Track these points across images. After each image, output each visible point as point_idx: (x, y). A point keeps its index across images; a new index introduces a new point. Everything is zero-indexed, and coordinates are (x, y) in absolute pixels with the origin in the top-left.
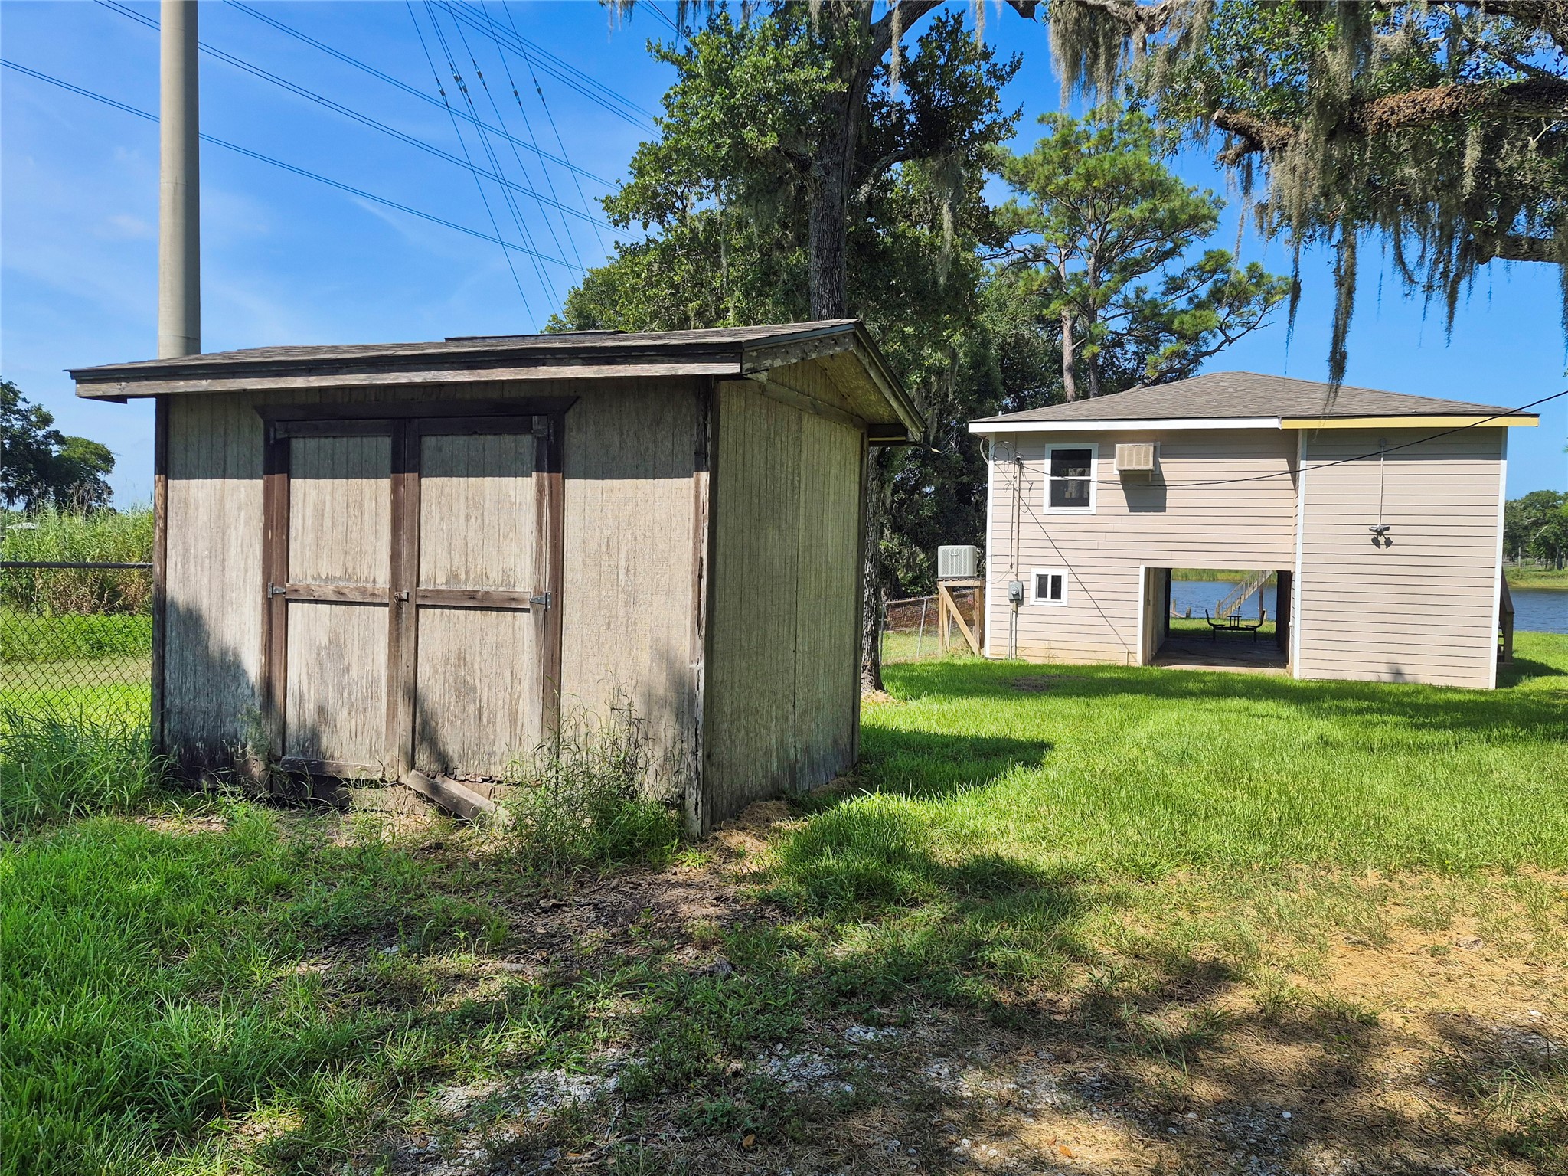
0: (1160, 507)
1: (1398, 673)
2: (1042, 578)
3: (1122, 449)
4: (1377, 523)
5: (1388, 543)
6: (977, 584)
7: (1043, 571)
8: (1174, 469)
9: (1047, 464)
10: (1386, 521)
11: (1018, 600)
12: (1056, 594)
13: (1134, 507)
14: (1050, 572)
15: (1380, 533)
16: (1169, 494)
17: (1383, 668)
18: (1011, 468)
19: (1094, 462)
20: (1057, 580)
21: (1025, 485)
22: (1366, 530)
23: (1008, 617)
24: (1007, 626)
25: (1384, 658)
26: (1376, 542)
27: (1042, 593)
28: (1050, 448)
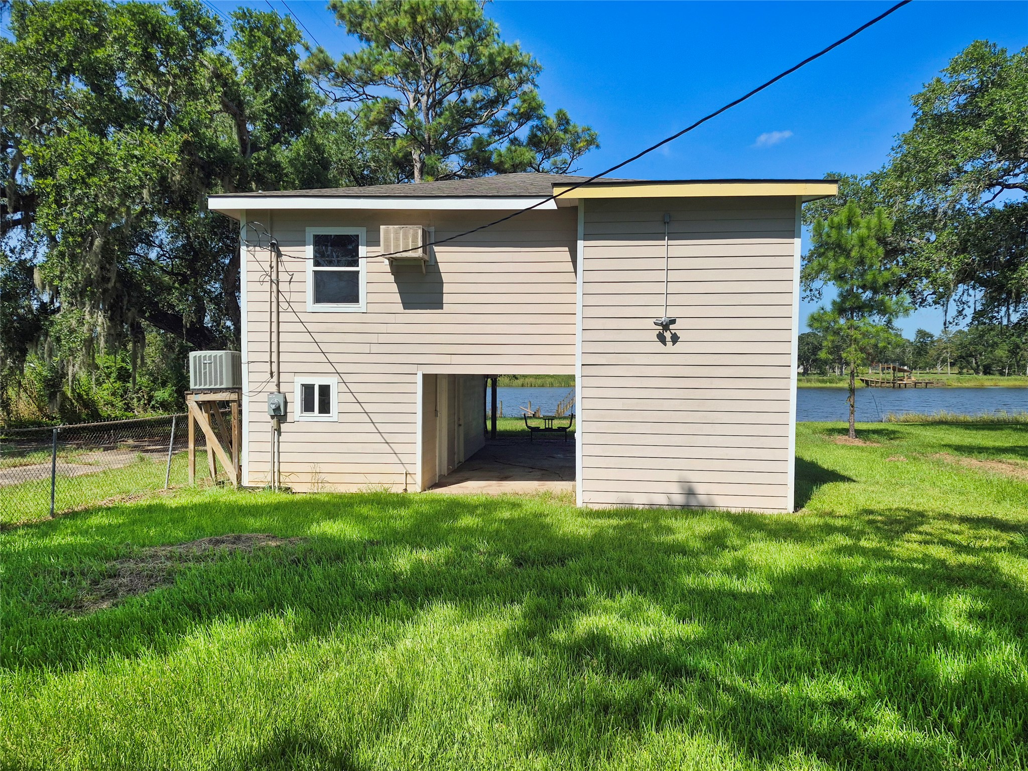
0: (436, 302)
1: (690, 493)
2: (308, 390)
3: (387, 232)
4: (662, 314)
5: (675, 339)
6: (234, 397)
7: (308, 380)
8: (446, 256)
9: (309, 251)
10: (672, 313)
11: (280, 415)
12: (325, 408)
13: (409, 303)
14: (317, 381)
15: (666, 327)
16: (446, 288)
17: (675, 488)
18: (264, 255)
19: (363, 250)
20: (325, 390)
21: (284, 277)
22: (650, 324)
23: (268, 437)
24: (268, 447)
25: (675, 476)
26: (662, 339)
27: (308, 406)
28: (312, 232)
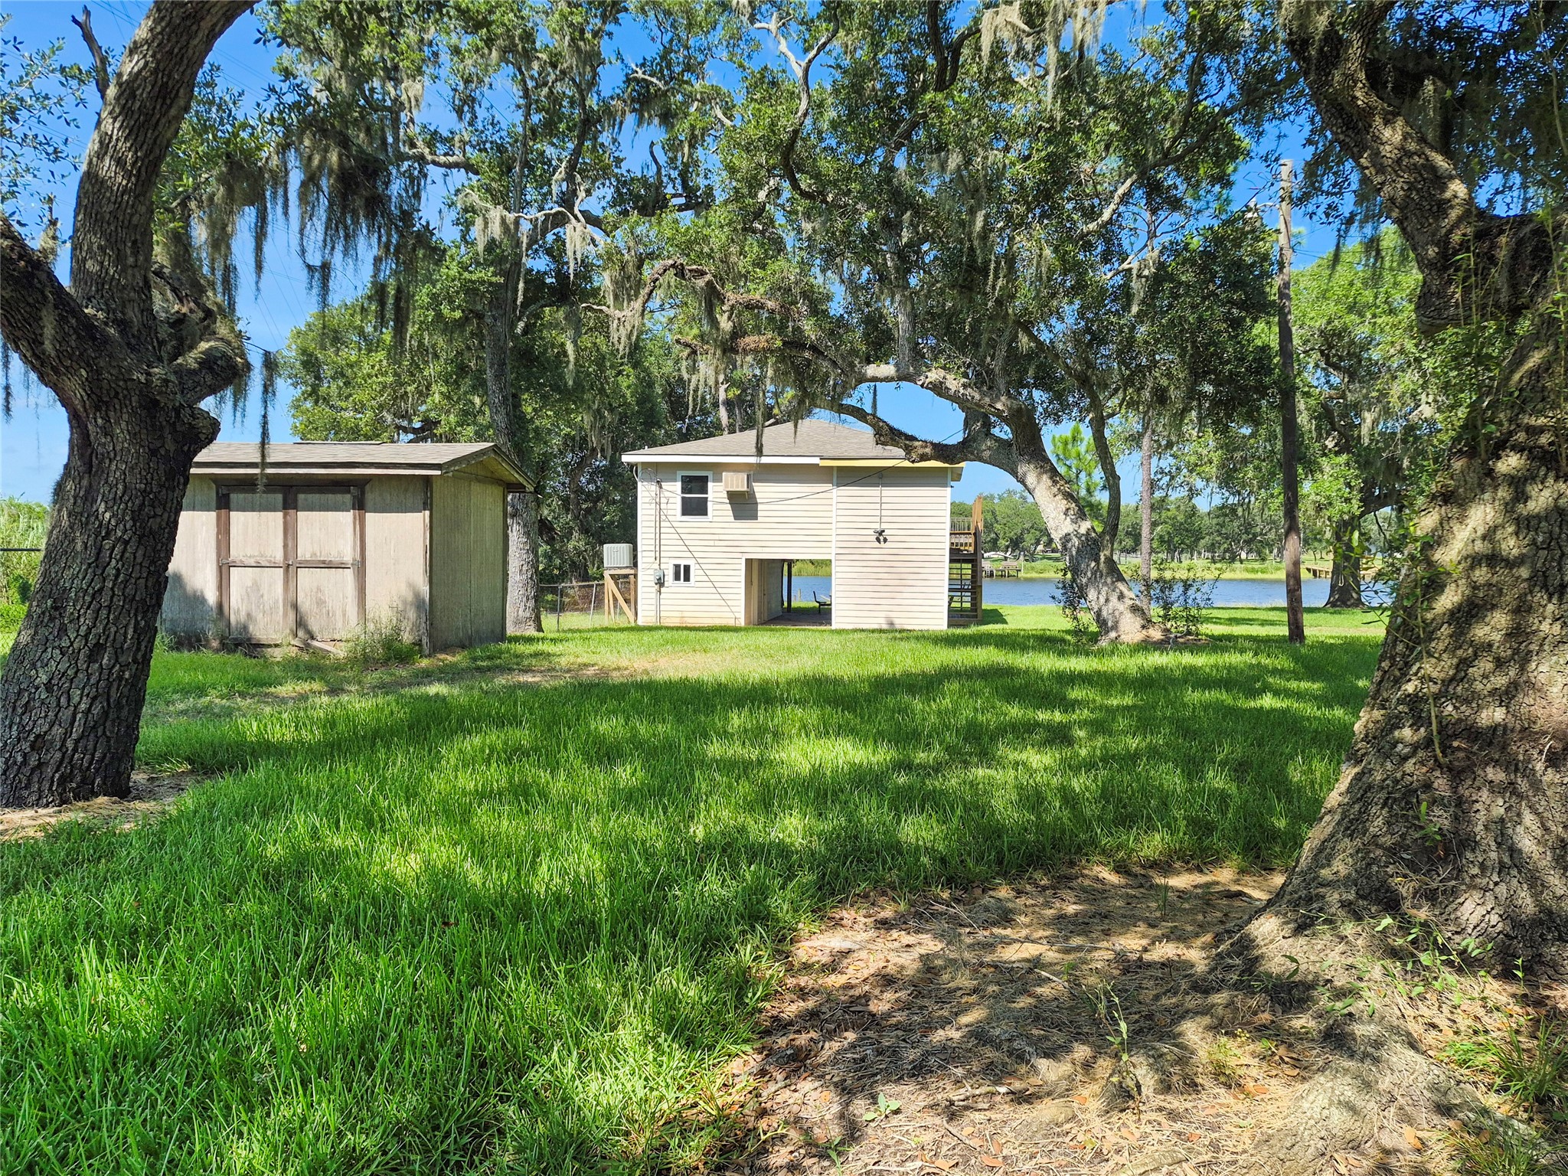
0: (753, 516)
1: (892, 624)
2: (677, 567)
3: (727, 476)
4: (877, 526)
5: (885, 540)
6: (632, 572)
7: (677, 562)
8: (764, 491)
9: (679, 485)
10: (884, 526)
11: (660, 583)
12: (687, 579)
13: (737, 516)
14: (683, 563)
15: (881, 533)
16: (760, 507)
17: (883, 621)
18: (654, 487)
19: (710, 485)
20: (687, 568)
21: (663, 500)
22: (871, 532)
23: (653, 595)
24: (653, 602)
25: (883, 614)
26: (878, 540)
27: (677, 577)
28: (680, 473)
